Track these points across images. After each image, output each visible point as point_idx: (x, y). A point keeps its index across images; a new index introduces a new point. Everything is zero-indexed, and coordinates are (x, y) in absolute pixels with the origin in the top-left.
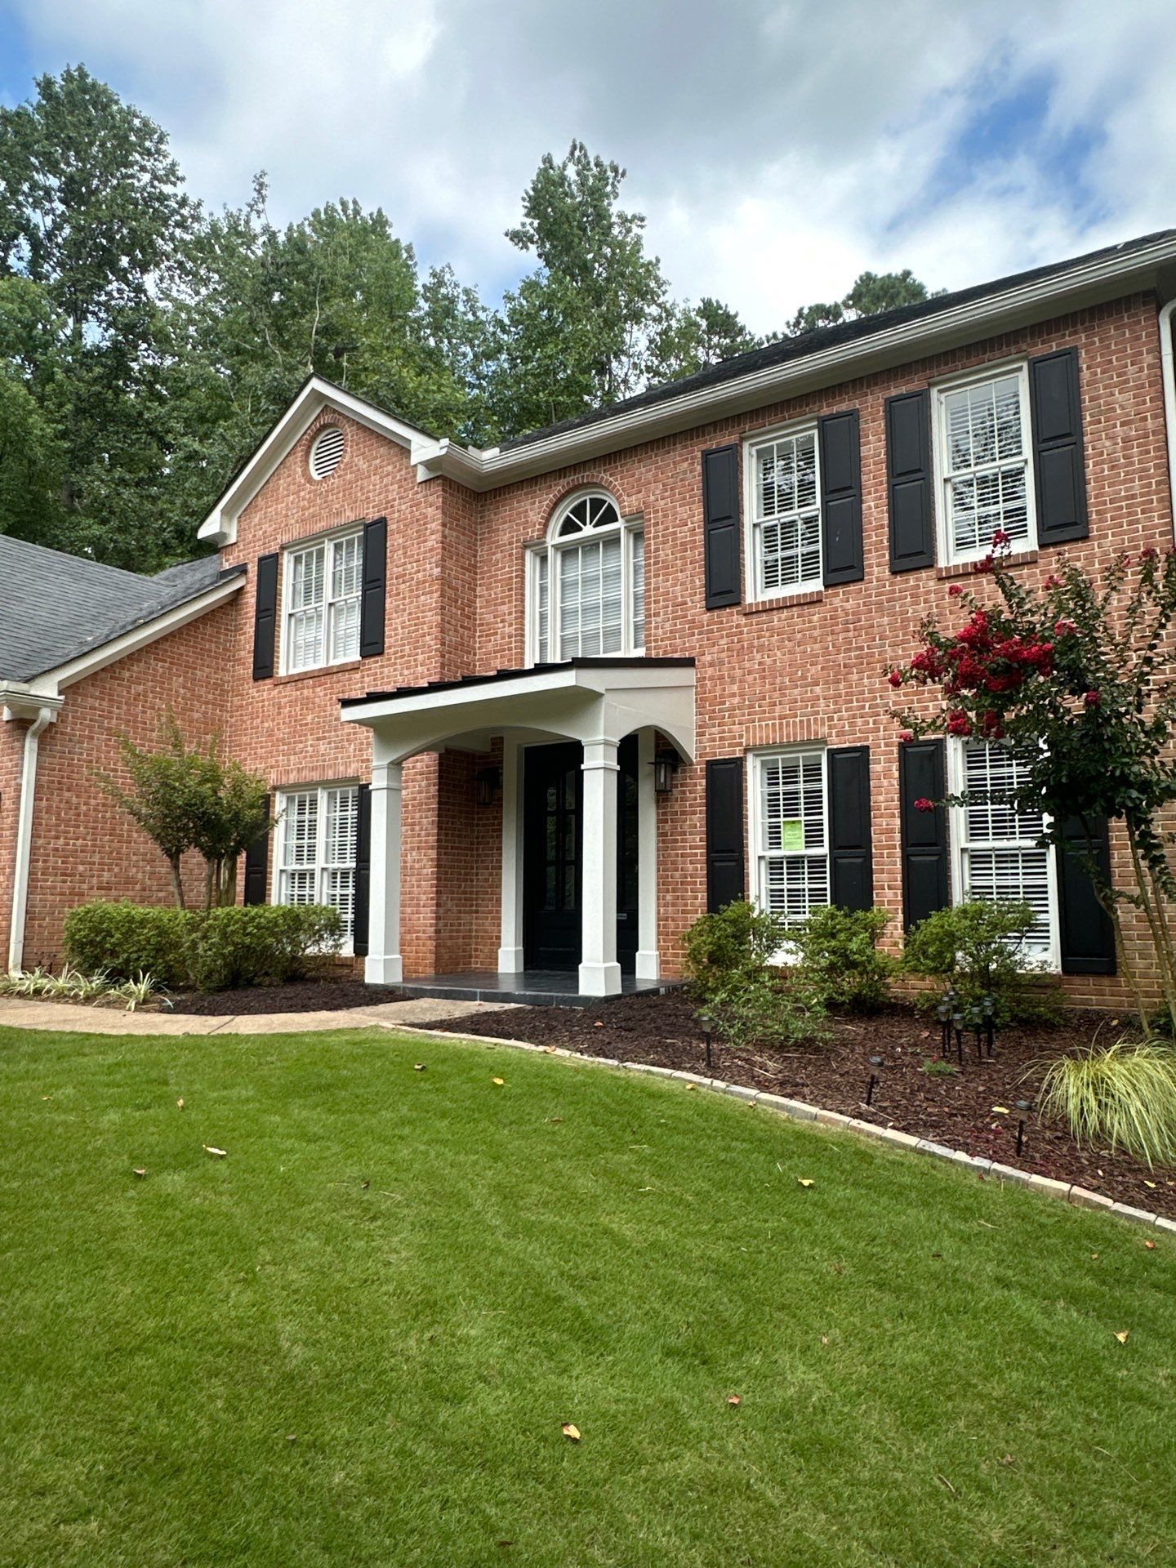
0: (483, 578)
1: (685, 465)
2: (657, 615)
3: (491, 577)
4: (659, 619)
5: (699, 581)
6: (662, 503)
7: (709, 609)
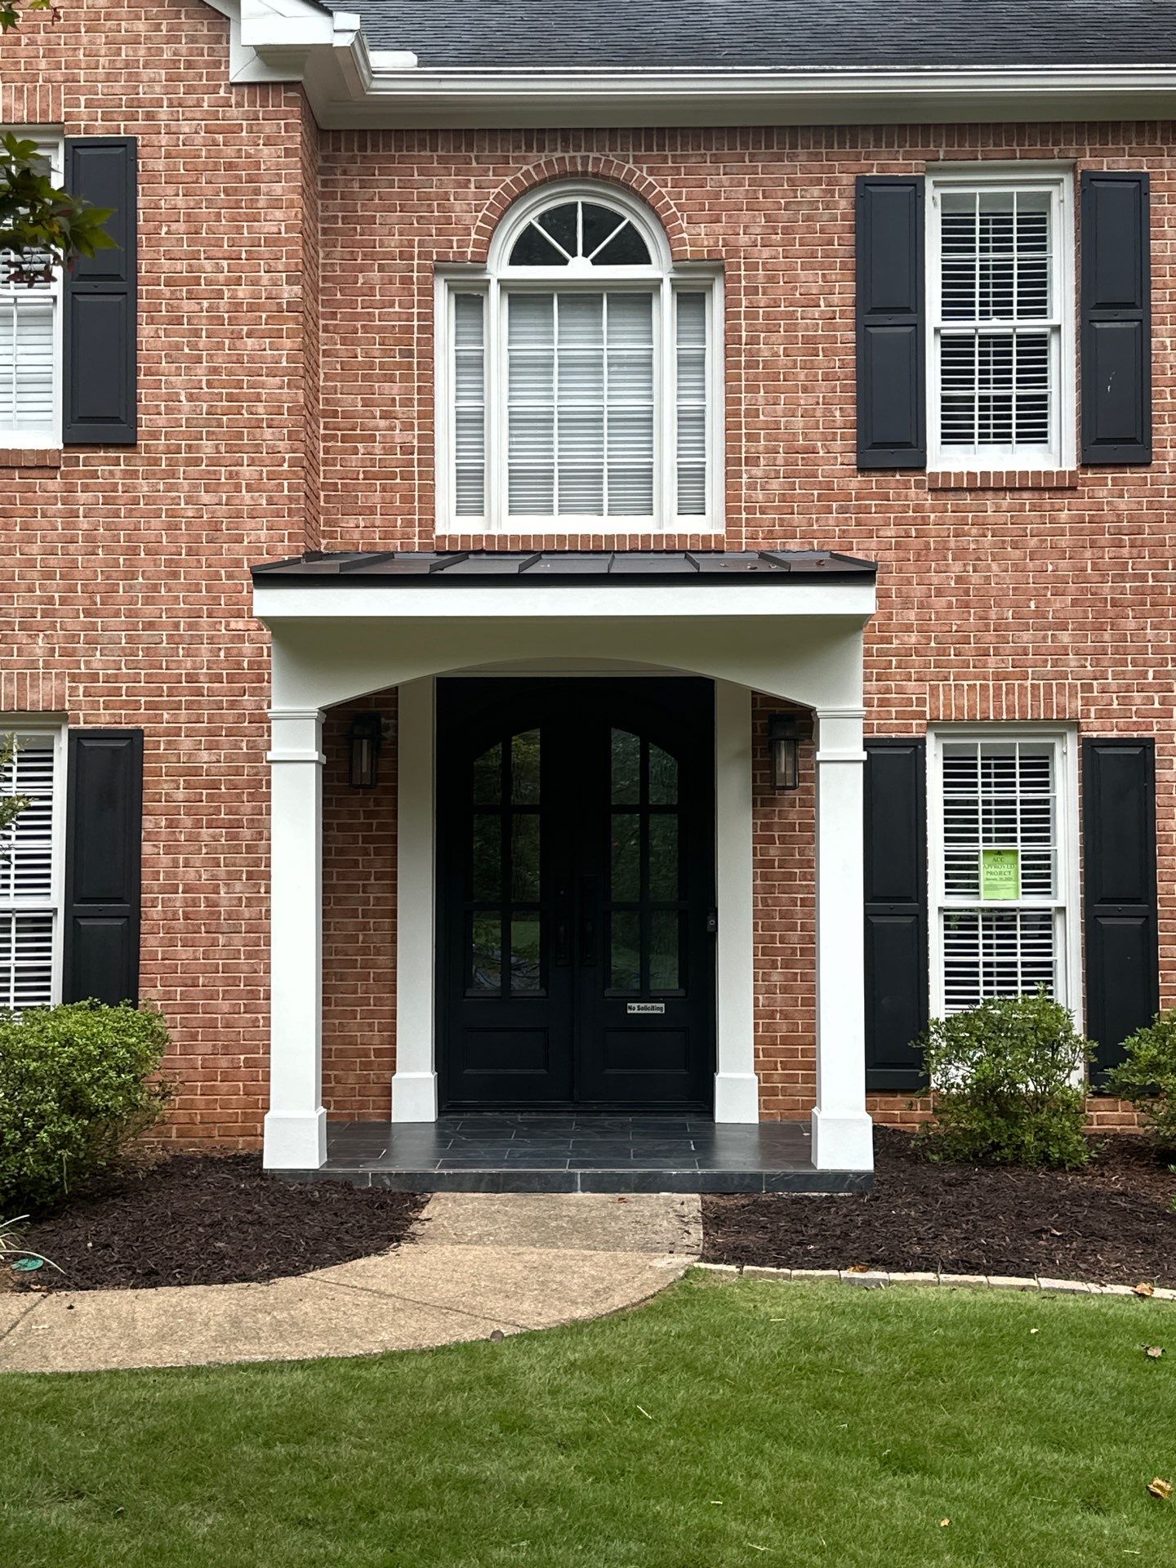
0: (333, 315)
1: (816, 191)
2: (752, 461)
3: (355, 317)
4: (755, 471)
5: (843, 414)
6: (766, 252)
7: (862, 469)
